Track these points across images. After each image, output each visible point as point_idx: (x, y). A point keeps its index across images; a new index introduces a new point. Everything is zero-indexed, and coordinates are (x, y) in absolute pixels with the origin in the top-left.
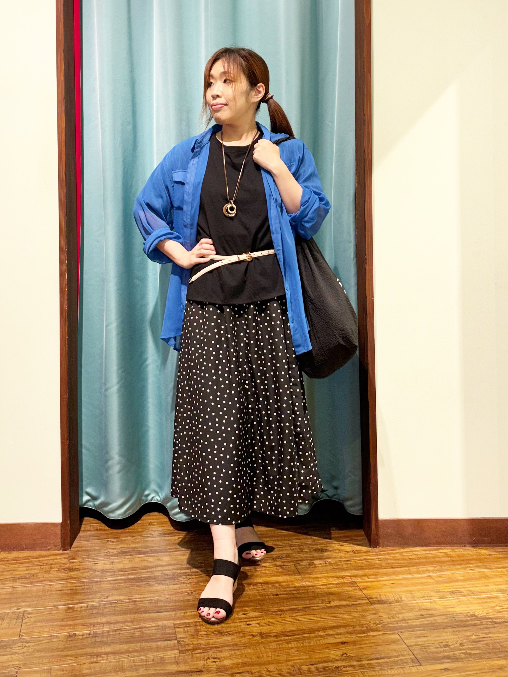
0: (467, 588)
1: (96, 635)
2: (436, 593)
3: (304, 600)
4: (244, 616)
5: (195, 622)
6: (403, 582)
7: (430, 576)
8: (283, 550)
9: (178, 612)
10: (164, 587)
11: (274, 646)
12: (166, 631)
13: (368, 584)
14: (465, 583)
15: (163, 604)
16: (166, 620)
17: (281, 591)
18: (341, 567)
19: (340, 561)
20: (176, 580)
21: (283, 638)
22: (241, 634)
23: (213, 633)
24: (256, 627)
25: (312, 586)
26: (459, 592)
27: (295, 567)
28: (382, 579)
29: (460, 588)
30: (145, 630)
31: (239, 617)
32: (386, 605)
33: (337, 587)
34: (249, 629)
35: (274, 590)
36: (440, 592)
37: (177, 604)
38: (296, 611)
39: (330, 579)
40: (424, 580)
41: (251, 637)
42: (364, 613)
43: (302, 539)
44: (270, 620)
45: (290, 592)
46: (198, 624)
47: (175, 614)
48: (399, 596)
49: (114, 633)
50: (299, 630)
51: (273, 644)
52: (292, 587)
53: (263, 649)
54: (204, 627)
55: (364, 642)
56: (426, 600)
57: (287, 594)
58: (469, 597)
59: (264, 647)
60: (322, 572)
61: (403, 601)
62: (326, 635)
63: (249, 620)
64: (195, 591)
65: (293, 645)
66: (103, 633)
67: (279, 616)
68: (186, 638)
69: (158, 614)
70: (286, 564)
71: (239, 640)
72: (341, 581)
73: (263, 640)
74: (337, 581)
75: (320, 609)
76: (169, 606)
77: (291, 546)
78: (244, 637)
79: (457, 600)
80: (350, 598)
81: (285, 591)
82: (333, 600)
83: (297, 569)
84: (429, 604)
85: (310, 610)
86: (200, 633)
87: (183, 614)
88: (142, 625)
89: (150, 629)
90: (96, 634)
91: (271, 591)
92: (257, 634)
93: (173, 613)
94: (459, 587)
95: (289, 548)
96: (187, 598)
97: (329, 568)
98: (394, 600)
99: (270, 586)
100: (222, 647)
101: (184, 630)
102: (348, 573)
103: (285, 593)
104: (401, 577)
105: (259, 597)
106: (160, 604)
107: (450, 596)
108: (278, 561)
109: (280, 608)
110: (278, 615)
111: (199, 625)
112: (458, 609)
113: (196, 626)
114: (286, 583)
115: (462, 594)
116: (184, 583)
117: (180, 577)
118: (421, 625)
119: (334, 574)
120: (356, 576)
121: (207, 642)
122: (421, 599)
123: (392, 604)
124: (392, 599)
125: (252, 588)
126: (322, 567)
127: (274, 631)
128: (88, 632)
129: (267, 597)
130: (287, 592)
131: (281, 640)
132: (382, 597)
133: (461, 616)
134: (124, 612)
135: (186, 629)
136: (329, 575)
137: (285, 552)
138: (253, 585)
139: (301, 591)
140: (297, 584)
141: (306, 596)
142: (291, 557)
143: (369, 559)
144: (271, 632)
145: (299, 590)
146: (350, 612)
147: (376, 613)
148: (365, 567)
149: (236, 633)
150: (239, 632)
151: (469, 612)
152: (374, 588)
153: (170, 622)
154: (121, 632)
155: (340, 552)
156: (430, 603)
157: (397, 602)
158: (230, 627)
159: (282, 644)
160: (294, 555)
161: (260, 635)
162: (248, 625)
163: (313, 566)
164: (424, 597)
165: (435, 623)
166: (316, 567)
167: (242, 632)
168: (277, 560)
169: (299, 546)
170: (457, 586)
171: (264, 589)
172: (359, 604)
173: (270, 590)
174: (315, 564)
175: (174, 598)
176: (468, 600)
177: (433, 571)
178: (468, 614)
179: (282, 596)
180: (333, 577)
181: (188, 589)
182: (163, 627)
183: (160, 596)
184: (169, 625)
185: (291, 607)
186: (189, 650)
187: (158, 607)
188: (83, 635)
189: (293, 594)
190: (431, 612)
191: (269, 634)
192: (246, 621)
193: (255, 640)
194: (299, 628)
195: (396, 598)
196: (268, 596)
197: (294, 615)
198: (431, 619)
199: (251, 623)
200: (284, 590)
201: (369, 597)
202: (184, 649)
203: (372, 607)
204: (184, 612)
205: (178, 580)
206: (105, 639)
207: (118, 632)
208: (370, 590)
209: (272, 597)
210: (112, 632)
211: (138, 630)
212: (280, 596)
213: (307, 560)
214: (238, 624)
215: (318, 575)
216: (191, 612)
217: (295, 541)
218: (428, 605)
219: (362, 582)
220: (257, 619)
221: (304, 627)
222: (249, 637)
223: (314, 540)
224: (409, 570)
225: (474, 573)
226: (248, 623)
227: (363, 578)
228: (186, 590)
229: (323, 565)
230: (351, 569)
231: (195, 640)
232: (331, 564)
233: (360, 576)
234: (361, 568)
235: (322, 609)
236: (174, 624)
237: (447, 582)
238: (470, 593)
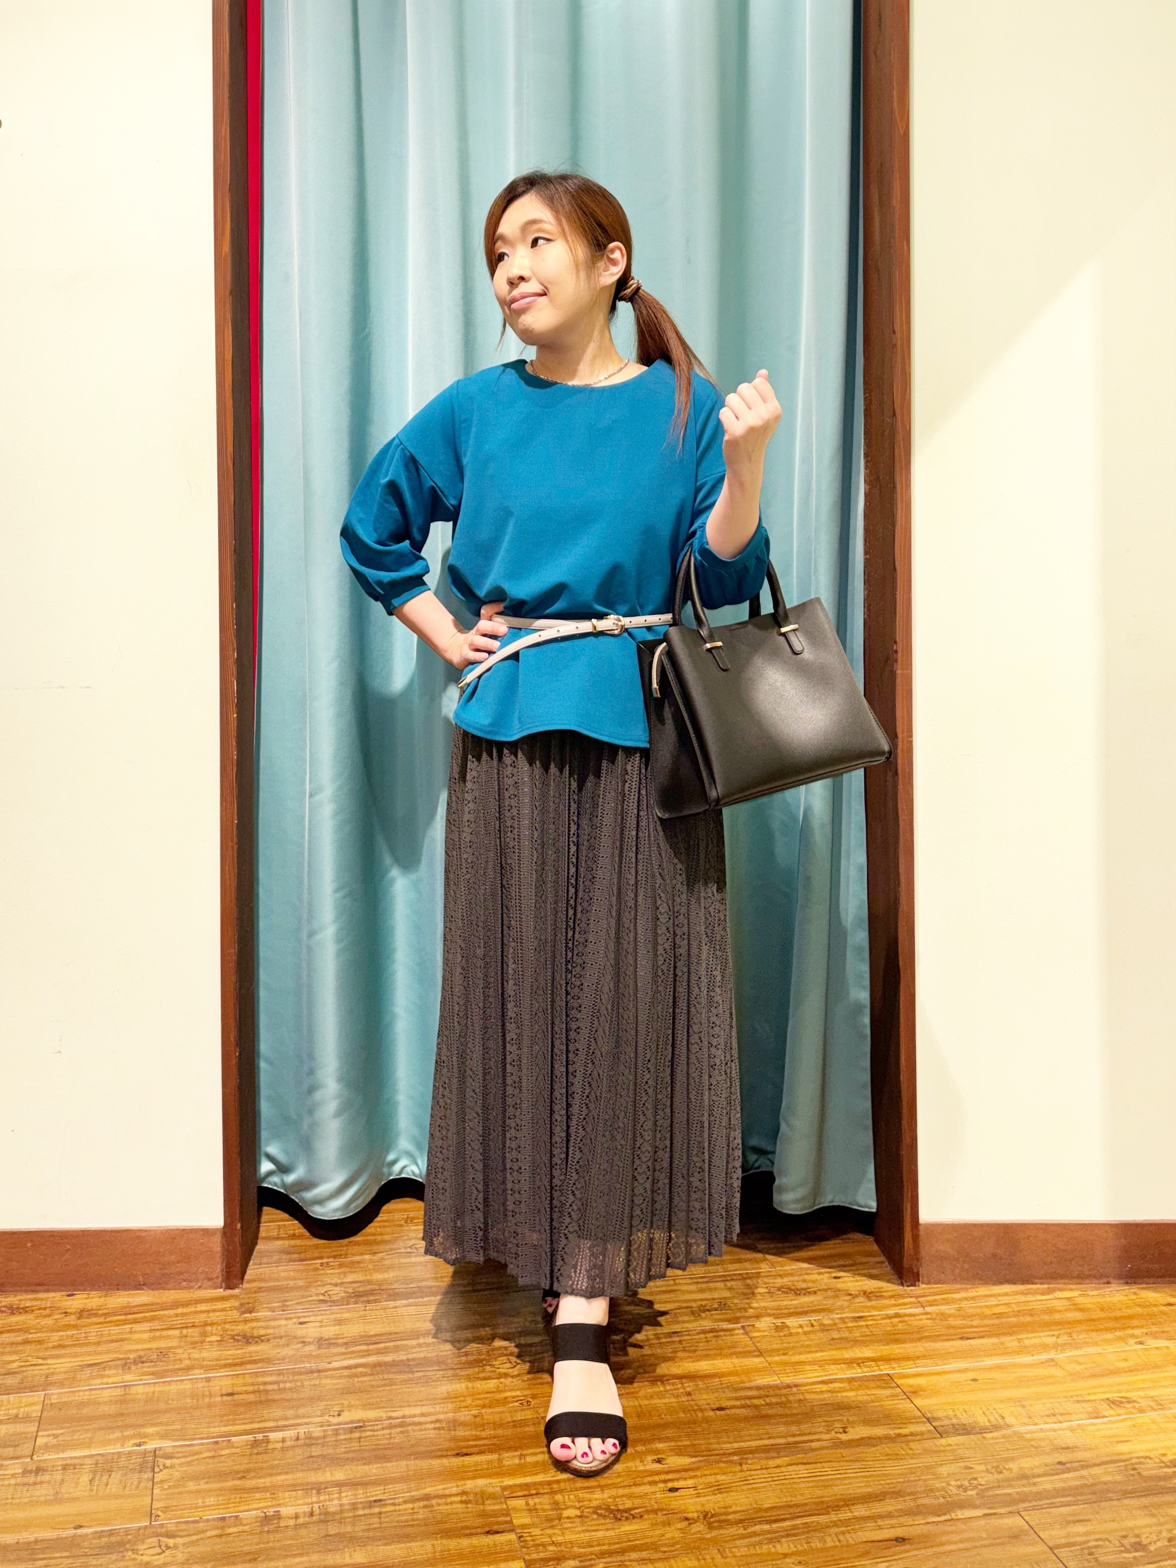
0: (1143, 1389)
1: (326, 1517)
2: (1078, 1405)
3: (784, 1424)
4: (657, 1466)
5: (549, 1483)
6: (997, 1375)
7: (1053, 1360)
8: (710, 1290)
9: (506, 1455)
10: (463, 1385)
11: (742, 1549)
12: (488, 1508)
13: (920, 1381)
14: (1135, 1378)
15: (468, 1433)
16: (483, 1477)
17: (729, 1399)
18: (847, 1335)
19: (842, 1319)
20: (488, 1368)
21: (758, 1528)
22: (660, 1518)
23: (595, 1513)
24: (691, 1496)
25: (796, 1386)
26: (1129, 1402)
27: (747, 1333)
28: (946, 1367)
29: (1127, 1391)
30: (439, 1505)
31: (648, 1467)
32: (972, 1437)
33: (851, 1390)
34: (677, 1502)
35: (712, 1396)
36: (1084, 1401)
37: (500, 1432)
38: (775, 1454)
39: (833, 1367)
40: (1042, 1371)
41: (686, 1523)
42: (926, 1460)
43: (746, 1260)
44: (719, 1477)
45: (748, 1402)
46: (555, 1486)
47: (500, 1460)
48: (997, 1412)
49: (367, 1511)
50: (790, 1506)
51: (738, 1542)
52: (750, 1388)
53: (719, 1559)
54: (572, 1497)
55: (944, 1539)
56: (1060, 1422)
57: (743, 1407)
58: (1153, 1414)
59: (718, 1550)
60: (808, 1349)
61: (1009, 1426)
62: (855, 1518)
63: (670, 1476)
64: (534, 1397)
65: (784, 1547)
66: (342, 1511)
67: (738, 1468)
68: (533, 1525)
69: (461, 1459)
70: (725, 1325)
71: (658, 1532)
72: (856, 1372)
73: (714, 1533)
74: (849, 1374)
75: (827, 1448)
76: (484, 1439)
77: (725, 1279)
78: (669, 1524)
79: (1129, 1423)
80: (887, 1418)
81: (737, 1399)
82: (853, 1424)
83: (751, 1338)
84: (1068, 1433)
85: (806, 1452)
86: (566, 1513)
87: (517, 1461)
88: (429, 1490)
89: (449, 1500)
90: (327, 1513)
91: (705, 1399)
92: (695, 1515)
93: (495, 1457)
94: (1125, 1387)
95: (720, 1285)
96: (519, 1416)
97: (823, 1337)
98: (988, 1424)
99: (701, 1384)
100: (623, 1551)
101: (527, 1504)
102: (867, 1352)
103: (738, 1403)
104: (989, 1362)
105: (682, 1415)
106: (461, 1433)
107: (1112, 1412)
108: (702, 1319)
109: (736, 1445)
110: (732, 1462)
111: (561, 1491)
112: (1137, 1448)
113: (553, 1493)
114: (737, 1379)
115: (1137, 1405)
116: (506, 1375)
117: (496, 1359)
118: (1064, 1489)
119: (836, 1354)
120: (887, 1360)
121: (585, 1537)
122: (1048, 1420)
123: (985, 1435)
124: (983, 1421)
125: (662, 1389)
126: (805, 1333)
127: (734, 1509)
128: (307, 1509)
129: (700, 1414)
130: (743, 1402)
131: (755, 1534)
132: (959, 1415)
133: (1150, 1464)
134: (380, 1455)
135: (531, 1502)
136: (825, 1355)
137: (716, 1295)
138: (662, 1382)
139: (774, 1400)
140: (761, 1381)
141: (788, 1412)
142: (730, 1309)
143: (906, 1315)
144: (730, 1510)
145: (767, 1396)
146: (897, 1457)
147: (956, 1460)
148: (902, 1336)
149: (648, 1512)
150: (655, 1512)
151: (1164, 1455)
152: (937, 1392)
153: (490, 1481)
154: (384, 1510)
155: (837, 1296)
156: (1072, 1430)
157: (996, 1428)
158: (630, 1496)
159: (760, 1543)
160: (736, 1301)
161: (705, 1517)
162: (672, 1490)
163: (786, 1332)
164: (1054, 1415)
165: (1093, 1485)
166: (791, 1335)
167: (662, 1510)
168: (703, 1315)
169: (744, 1279)
170: (1119, 1384)
171: (689, 1394)
172: (912, 1434)
173: (705, 1396)
174: (787, 1327)
175: (489, 1414)
176: (1154, 1422)
177: (1056, 1347)
178: (1165, 1459)
179: (733, 1411)
180: (836, 1362)
181: (518, 1393)
182: (476, 1494)
183: (457, 1410)
184: (491, 1490)
185: (761, 1443)
186: (550, 1559)
187: (454, 1439)
188: (297, 1517)
189: (756, 1407)
190: (1080, 1455)
191: (723, 1517)
192: (665, 1481)
193: (694, 1534)
194: (789, 1499)
195: (993, 1420)
196: (701, 1410)
197: (772, 1463)
198: (1085, 1472)
199: (676, 1485)
200: (734, 1395)
201: (929, 1415)
202: (534, 1556)
203: (943, 1441)
204: (519, 1453)
205: (493, 1366)
206: (349, 1529)
207: (377, 1510)
208: (926, 1397)
209: (711, 1413)
210: (364, 1508)
211: (422, 1504)
212: (728, 1411)
213: (770, 1315)
214: (647, 1489)
215: (802, 1358)
216: (535, 1454)
217: (731, 1267)
218: (1068, 1438)
219: (904, 1376)
220: (686, 1475)
221: (799, 1497)
222: (679, 1526)
223: (773, 1265)
224: (1002, 1343)
225: (1146, 1349)
226: (670, 1485)
227: (904, 1363)
228: (514, 1394)
229: (807, 1329)
230: (872, 1342)
231: (557, 1531)
232: (825, 1329)
233: (898, 1359)
234: (893, 1338)
235: (832, 1448)
236: (504, 1488)
237: (1094, 1376)
238: (1153, 1404)
